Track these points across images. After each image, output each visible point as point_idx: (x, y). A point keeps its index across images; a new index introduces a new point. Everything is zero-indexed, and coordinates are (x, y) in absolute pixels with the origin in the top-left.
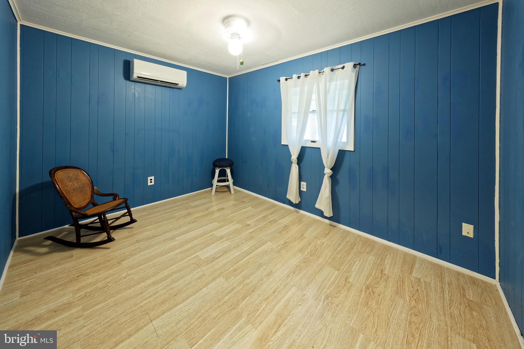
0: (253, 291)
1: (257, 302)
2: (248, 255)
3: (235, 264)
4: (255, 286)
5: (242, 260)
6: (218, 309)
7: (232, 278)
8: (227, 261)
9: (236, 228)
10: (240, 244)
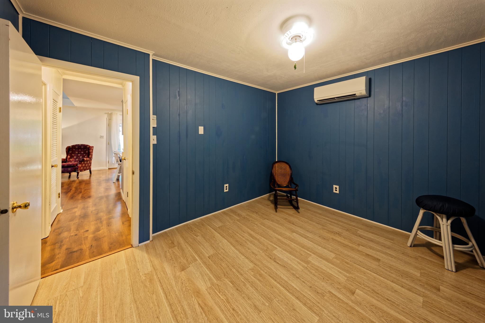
0: (237, 289)
1: (227, 292)
2: (284, 287)
3: (269, 275)
4: (243, 292)
5: (275, 281)
6: (226, 266)
7: (252, 273)
8: (273, 268)
9: (333, 275)
10: (300, 280)
